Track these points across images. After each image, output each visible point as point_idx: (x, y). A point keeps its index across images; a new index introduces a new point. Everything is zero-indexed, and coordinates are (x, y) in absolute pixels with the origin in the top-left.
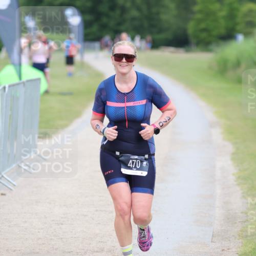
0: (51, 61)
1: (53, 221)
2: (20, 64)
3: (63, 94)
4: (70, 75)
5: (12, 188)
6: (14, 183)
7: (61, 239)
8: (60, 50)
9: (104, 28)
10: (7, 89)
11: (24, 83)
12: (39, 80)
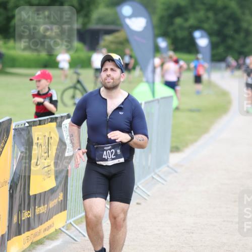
0: (182, 79)
1: (184, 229)
2: (153, 82)
3: (191, 111)
4: (198, 93)
5: (146, 198)
6: (149, 193)
7: (192, 247)
8: (189, 69)
9: (229, 50)
10: (143, 106)
11: (158, 100)
12: (171, 97)
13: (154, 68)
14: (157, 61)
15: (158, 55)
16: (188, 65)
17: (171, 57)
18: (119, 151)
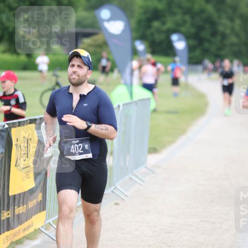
0: (160, 82)
2: (131, 85)
3: (169, 112)
4: (175, 95)
5: (124, 198)
6: (127, 194)
7: (170, 246)
8: (166, 72)
9: (206, 53)
10: (121, 108)
11: (136, 102)
12: (149, 99)
13: (132, 71)
14: (135, 64)
15: (136, 57)
16: (166, 67)
17: (148, 60)
18: (86, 146)
